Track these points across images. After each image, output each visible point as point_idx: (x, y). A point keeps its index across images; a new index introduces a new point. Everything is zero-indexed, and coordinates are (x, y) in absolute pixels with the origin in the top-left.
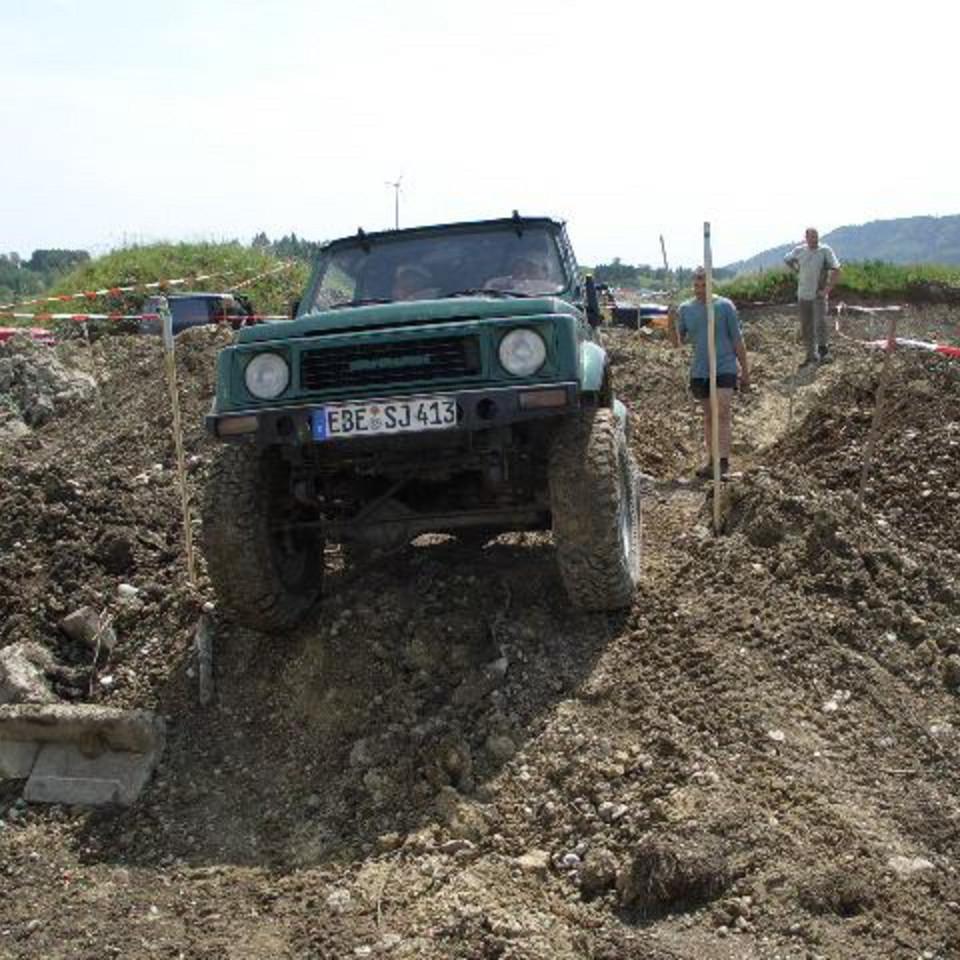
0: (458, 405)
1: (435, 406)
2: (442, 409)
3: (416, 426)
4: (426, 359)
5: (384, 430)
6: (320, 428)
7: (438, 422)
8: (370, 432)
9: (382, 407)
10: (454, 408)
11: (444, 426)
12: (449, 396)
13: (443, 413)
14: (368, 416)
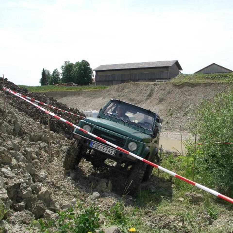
0: (116, 152)
1: (112, 151)
2: (113, 152)
3: (107, 152)
4: (115, 140)
5: (102, 150)
6: (91, 145)
7: (111, 153)
8: (99, 150)
9: (103, 146)
10: (115, 152)
11: (112, 155)
12: (115, 150)
13: (113, 153)
14: (100, 147)
